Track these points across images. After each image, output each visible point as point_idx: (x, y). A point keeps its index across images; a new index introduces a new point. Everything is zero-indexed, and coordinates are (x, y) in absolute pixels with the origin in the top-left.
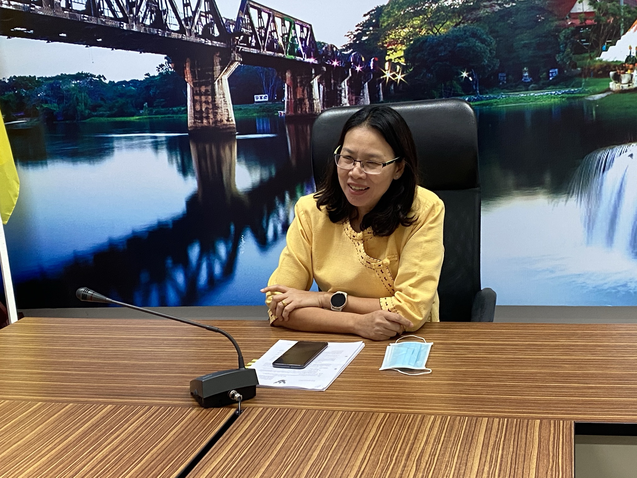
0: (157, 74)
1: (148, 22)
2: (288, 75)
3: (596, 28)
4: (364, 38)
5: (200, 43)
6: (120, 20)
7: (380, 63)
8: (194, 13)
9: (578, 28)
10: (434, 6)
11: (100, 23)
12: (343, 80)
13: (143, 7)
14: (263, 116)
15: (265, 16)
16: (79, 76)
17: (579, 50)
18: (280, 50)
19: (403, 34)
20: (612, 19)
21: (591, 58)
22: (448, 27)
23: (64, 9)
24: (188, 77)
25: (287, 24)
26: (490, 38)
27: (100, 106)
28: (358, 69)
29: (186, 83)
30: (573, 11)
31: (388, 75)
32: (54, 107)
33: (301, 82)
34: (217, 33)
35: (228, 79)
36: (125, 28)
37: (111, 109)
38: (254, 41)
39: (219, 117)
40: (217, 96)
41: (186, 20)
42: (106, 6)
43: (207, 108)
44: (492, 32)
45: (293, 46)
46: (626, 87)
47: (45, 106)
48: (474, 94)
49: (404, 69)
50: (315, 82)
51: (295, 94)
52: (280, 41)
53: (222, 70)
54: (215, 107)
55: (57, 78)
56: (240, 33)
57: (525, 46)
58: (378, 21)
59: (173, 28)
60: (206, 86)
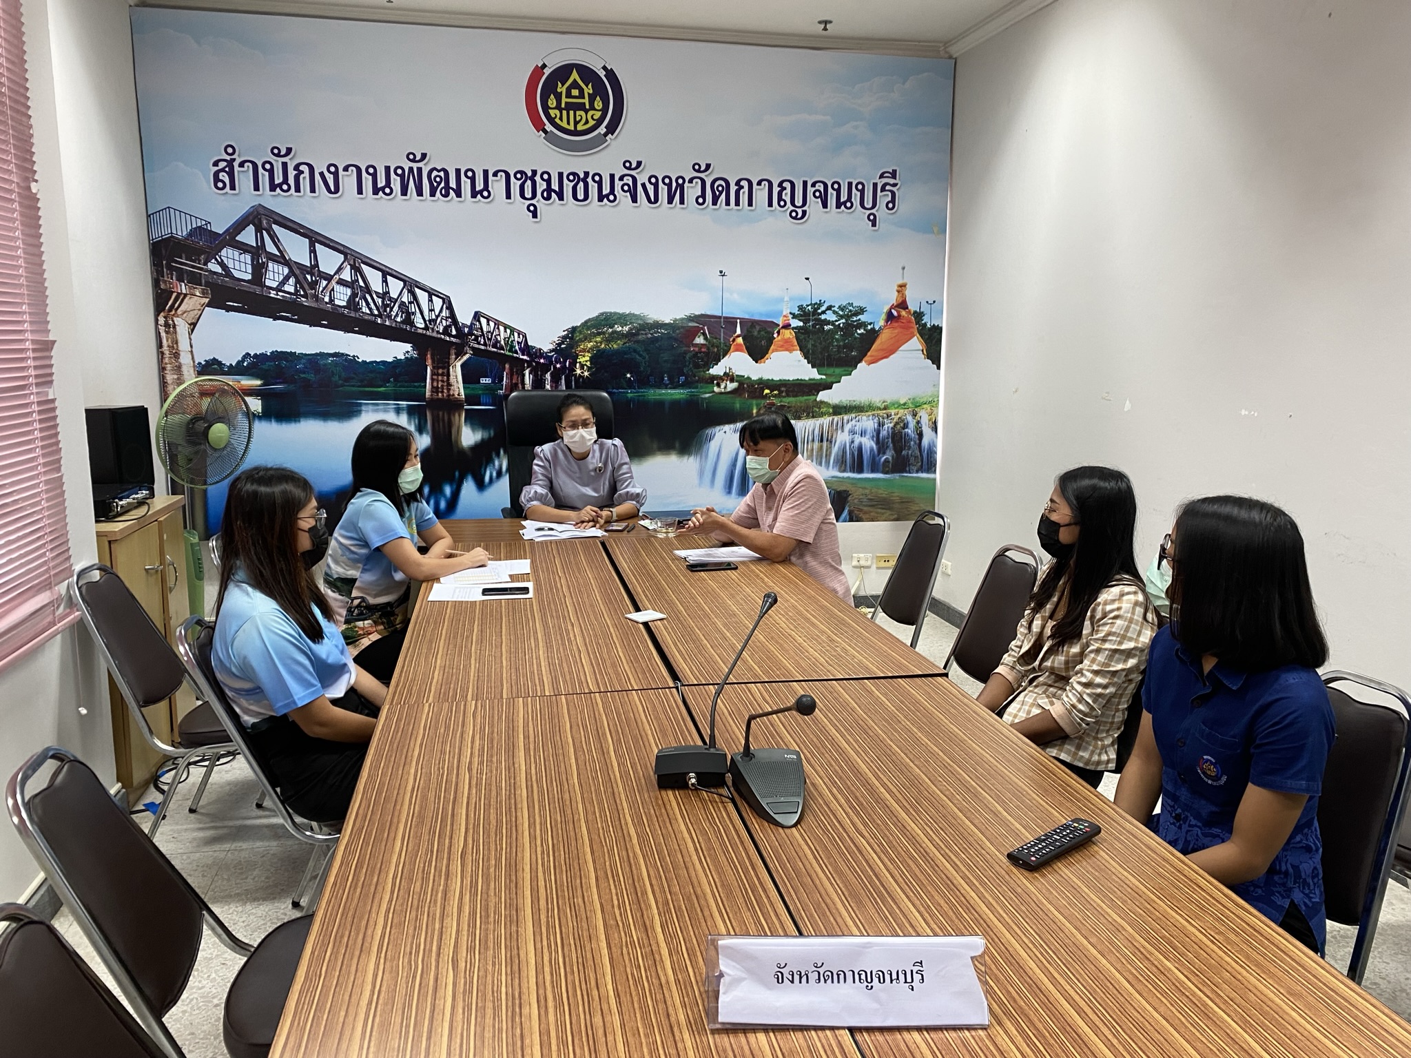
0: (403, 357)
1: (399, 319)
2: (507, 366)
3: (707, 354)
4: (563, 346)
5: (441, 339)
6: (375, 316)
7: (574, 363)
8: (437, 317)
9: (697, 353)
10: (610, 330)
11: (358, 316)
12: (547, 373)
13: (396, 308)
14: (486, 394)
15: (492, 324)
16: (336, 355)
17: (697, 366)
18: (502, 348)
19: (589, 346)
20: (716, 350)
21: (704, 372)
22: (618, 345)
23: (326, 303)
24: (429, 362)
25: (508, 331)
26: (644, 354)
27: (353, 378)
28: (558, 366)
29: (427, 366)
30: (694, 342)
31: (578, 372)
32: (311, 377)
33: (517, 372)
34: (454, 332)
35: (462, 366)
36: (379, 322)
37: (362, 381)
38: (482, 340)
39: (451, 393)
40: (451, 377)
41: (430, 321)
42: (364, 304)
43: (442, 386)
44: (645, 350)
45: (512, 346)
46: (723, 390)
47: (303, 376)
48: (635, 389)
49: (589, 369)
50: (527, 372)
51: (511, 380)
52: (502, 342)
53: (456, 359)
54: (449, 385)
55: (316, 354)
56: (473, 334)
57: (665, 361)
58: (573, 336)
59: (418, 325)
60: (443, 368)
